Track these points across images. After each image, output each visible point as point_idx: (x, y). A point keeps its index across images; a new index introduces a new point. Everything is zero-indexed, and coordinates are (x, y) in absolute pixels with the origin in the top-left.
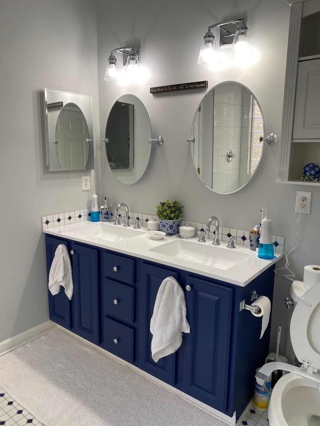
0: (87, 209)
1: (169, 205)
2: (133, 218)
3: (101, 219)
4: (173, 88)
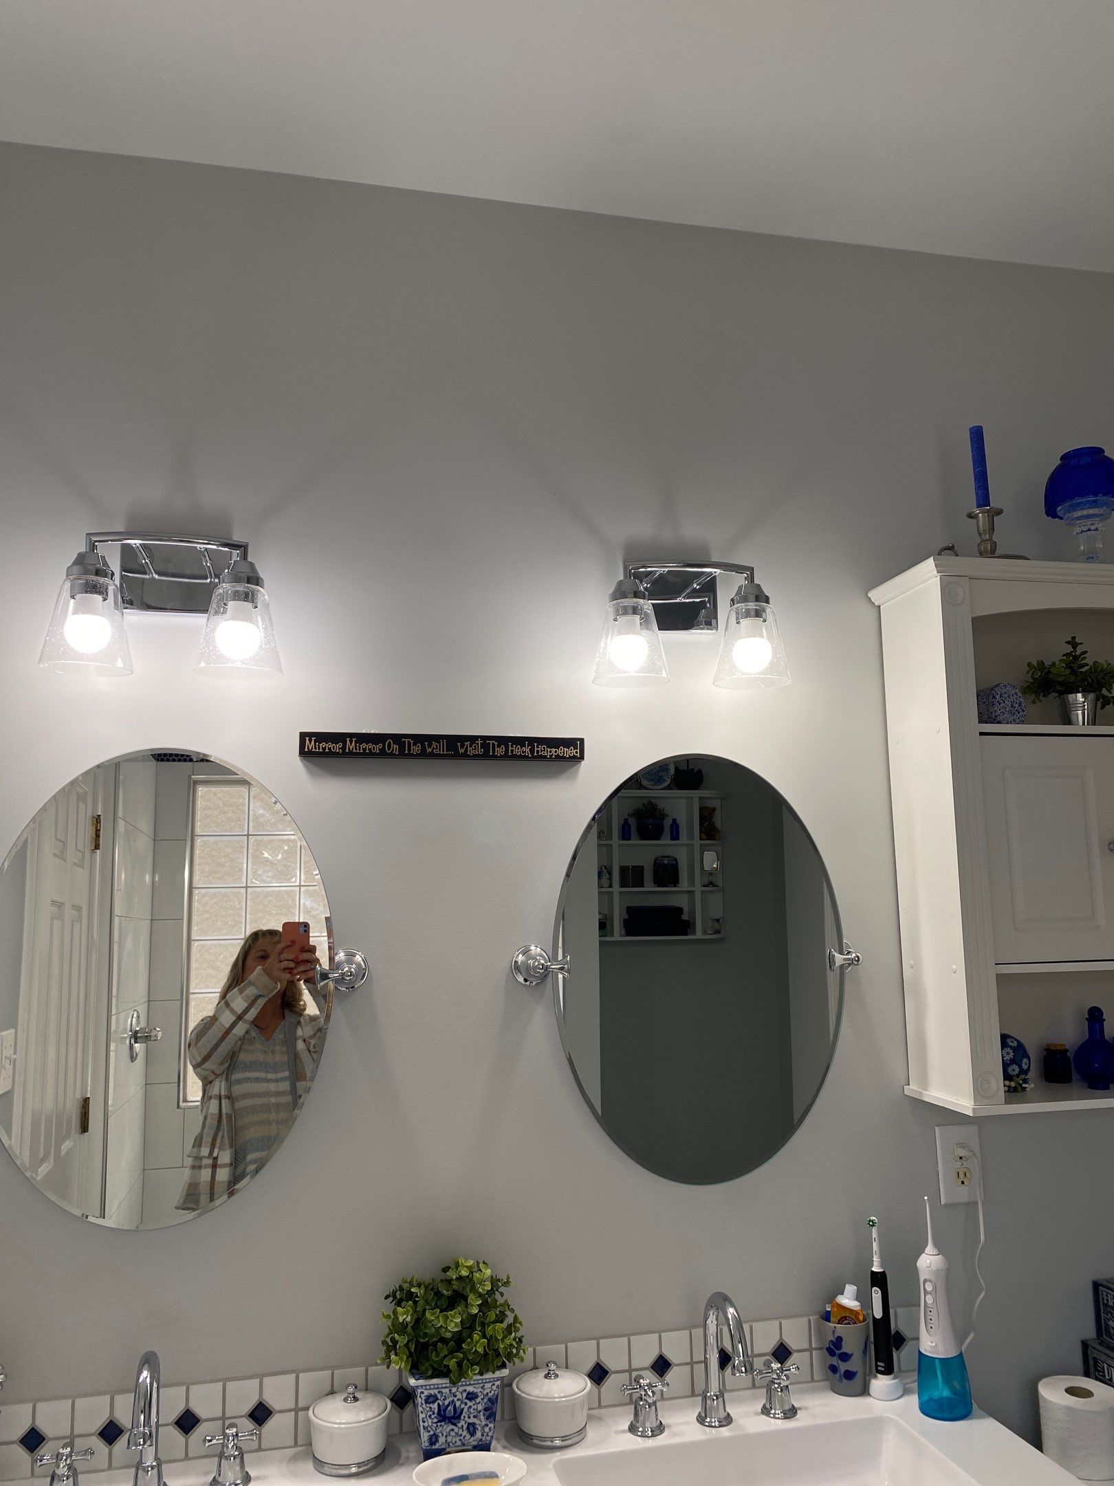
4: (430, 746)
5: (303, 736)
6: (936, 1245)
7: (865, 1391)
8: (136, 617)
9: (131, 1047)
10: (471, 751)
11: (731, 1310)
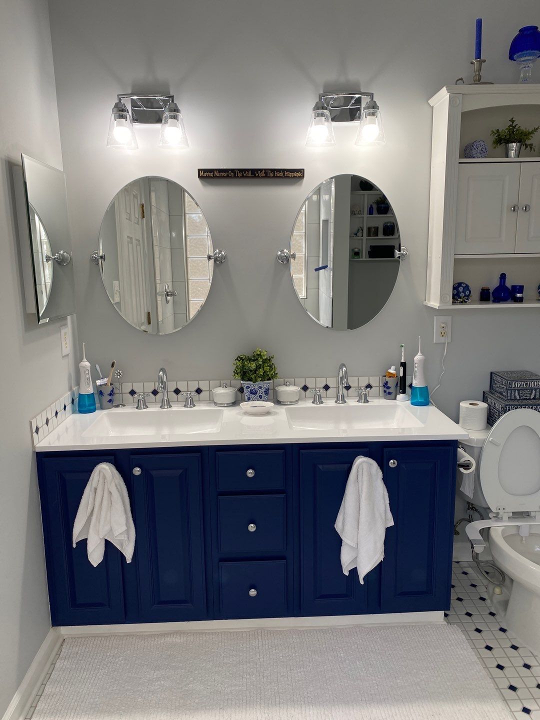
4: (245, 173)
5: (199, 170)
6: (421, 352)
7: (395, 399)
8: (138, 126)
9: (166, 298)
10: (261, 175)
11: (344, 368)
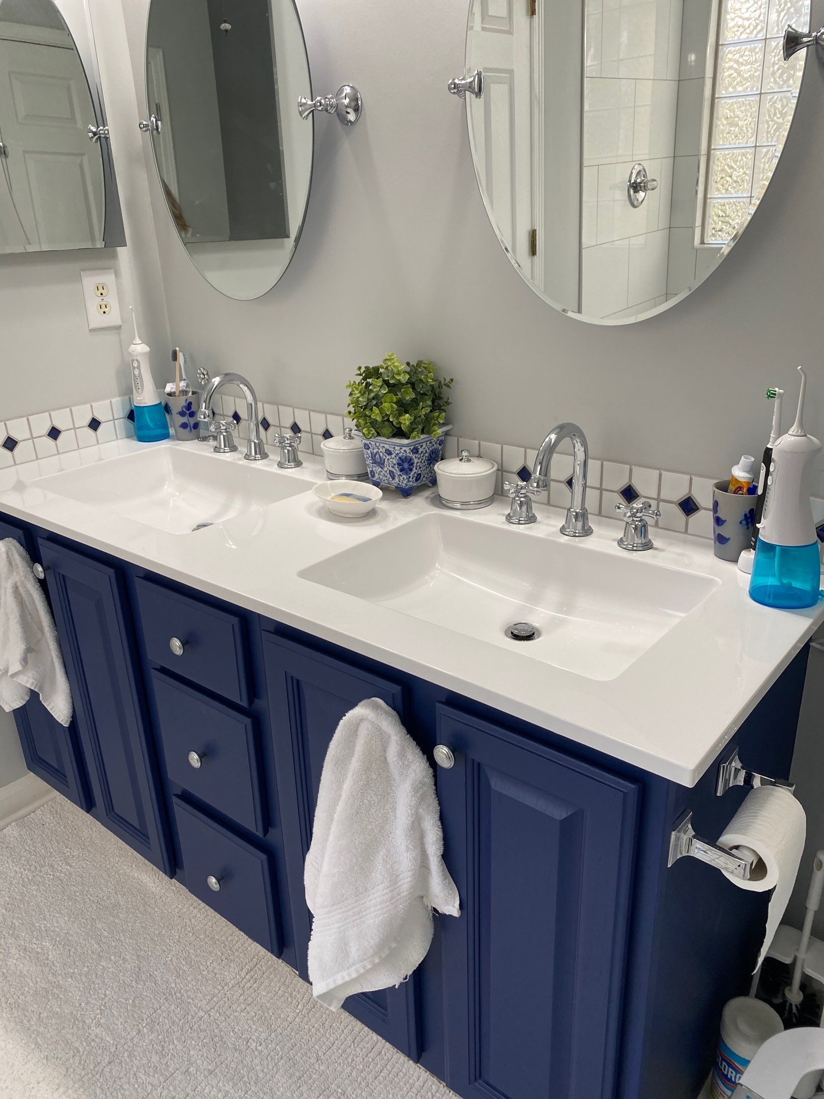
0: (120, 395)
1: (393, 377)
2: (280, 427)
3: (172, 431)
